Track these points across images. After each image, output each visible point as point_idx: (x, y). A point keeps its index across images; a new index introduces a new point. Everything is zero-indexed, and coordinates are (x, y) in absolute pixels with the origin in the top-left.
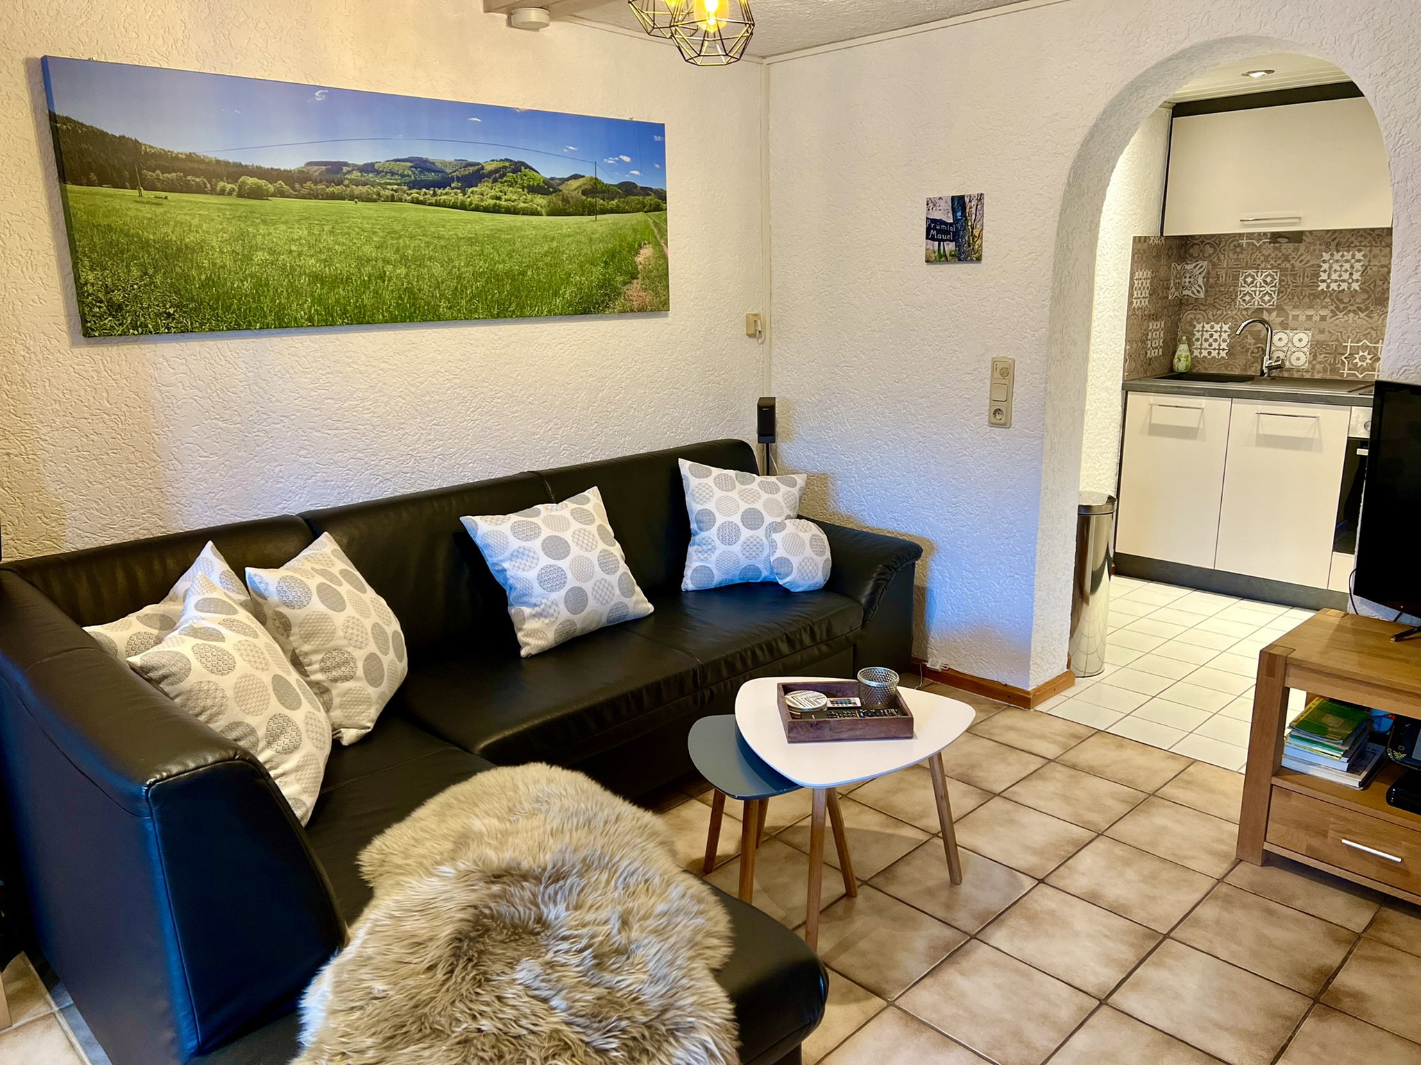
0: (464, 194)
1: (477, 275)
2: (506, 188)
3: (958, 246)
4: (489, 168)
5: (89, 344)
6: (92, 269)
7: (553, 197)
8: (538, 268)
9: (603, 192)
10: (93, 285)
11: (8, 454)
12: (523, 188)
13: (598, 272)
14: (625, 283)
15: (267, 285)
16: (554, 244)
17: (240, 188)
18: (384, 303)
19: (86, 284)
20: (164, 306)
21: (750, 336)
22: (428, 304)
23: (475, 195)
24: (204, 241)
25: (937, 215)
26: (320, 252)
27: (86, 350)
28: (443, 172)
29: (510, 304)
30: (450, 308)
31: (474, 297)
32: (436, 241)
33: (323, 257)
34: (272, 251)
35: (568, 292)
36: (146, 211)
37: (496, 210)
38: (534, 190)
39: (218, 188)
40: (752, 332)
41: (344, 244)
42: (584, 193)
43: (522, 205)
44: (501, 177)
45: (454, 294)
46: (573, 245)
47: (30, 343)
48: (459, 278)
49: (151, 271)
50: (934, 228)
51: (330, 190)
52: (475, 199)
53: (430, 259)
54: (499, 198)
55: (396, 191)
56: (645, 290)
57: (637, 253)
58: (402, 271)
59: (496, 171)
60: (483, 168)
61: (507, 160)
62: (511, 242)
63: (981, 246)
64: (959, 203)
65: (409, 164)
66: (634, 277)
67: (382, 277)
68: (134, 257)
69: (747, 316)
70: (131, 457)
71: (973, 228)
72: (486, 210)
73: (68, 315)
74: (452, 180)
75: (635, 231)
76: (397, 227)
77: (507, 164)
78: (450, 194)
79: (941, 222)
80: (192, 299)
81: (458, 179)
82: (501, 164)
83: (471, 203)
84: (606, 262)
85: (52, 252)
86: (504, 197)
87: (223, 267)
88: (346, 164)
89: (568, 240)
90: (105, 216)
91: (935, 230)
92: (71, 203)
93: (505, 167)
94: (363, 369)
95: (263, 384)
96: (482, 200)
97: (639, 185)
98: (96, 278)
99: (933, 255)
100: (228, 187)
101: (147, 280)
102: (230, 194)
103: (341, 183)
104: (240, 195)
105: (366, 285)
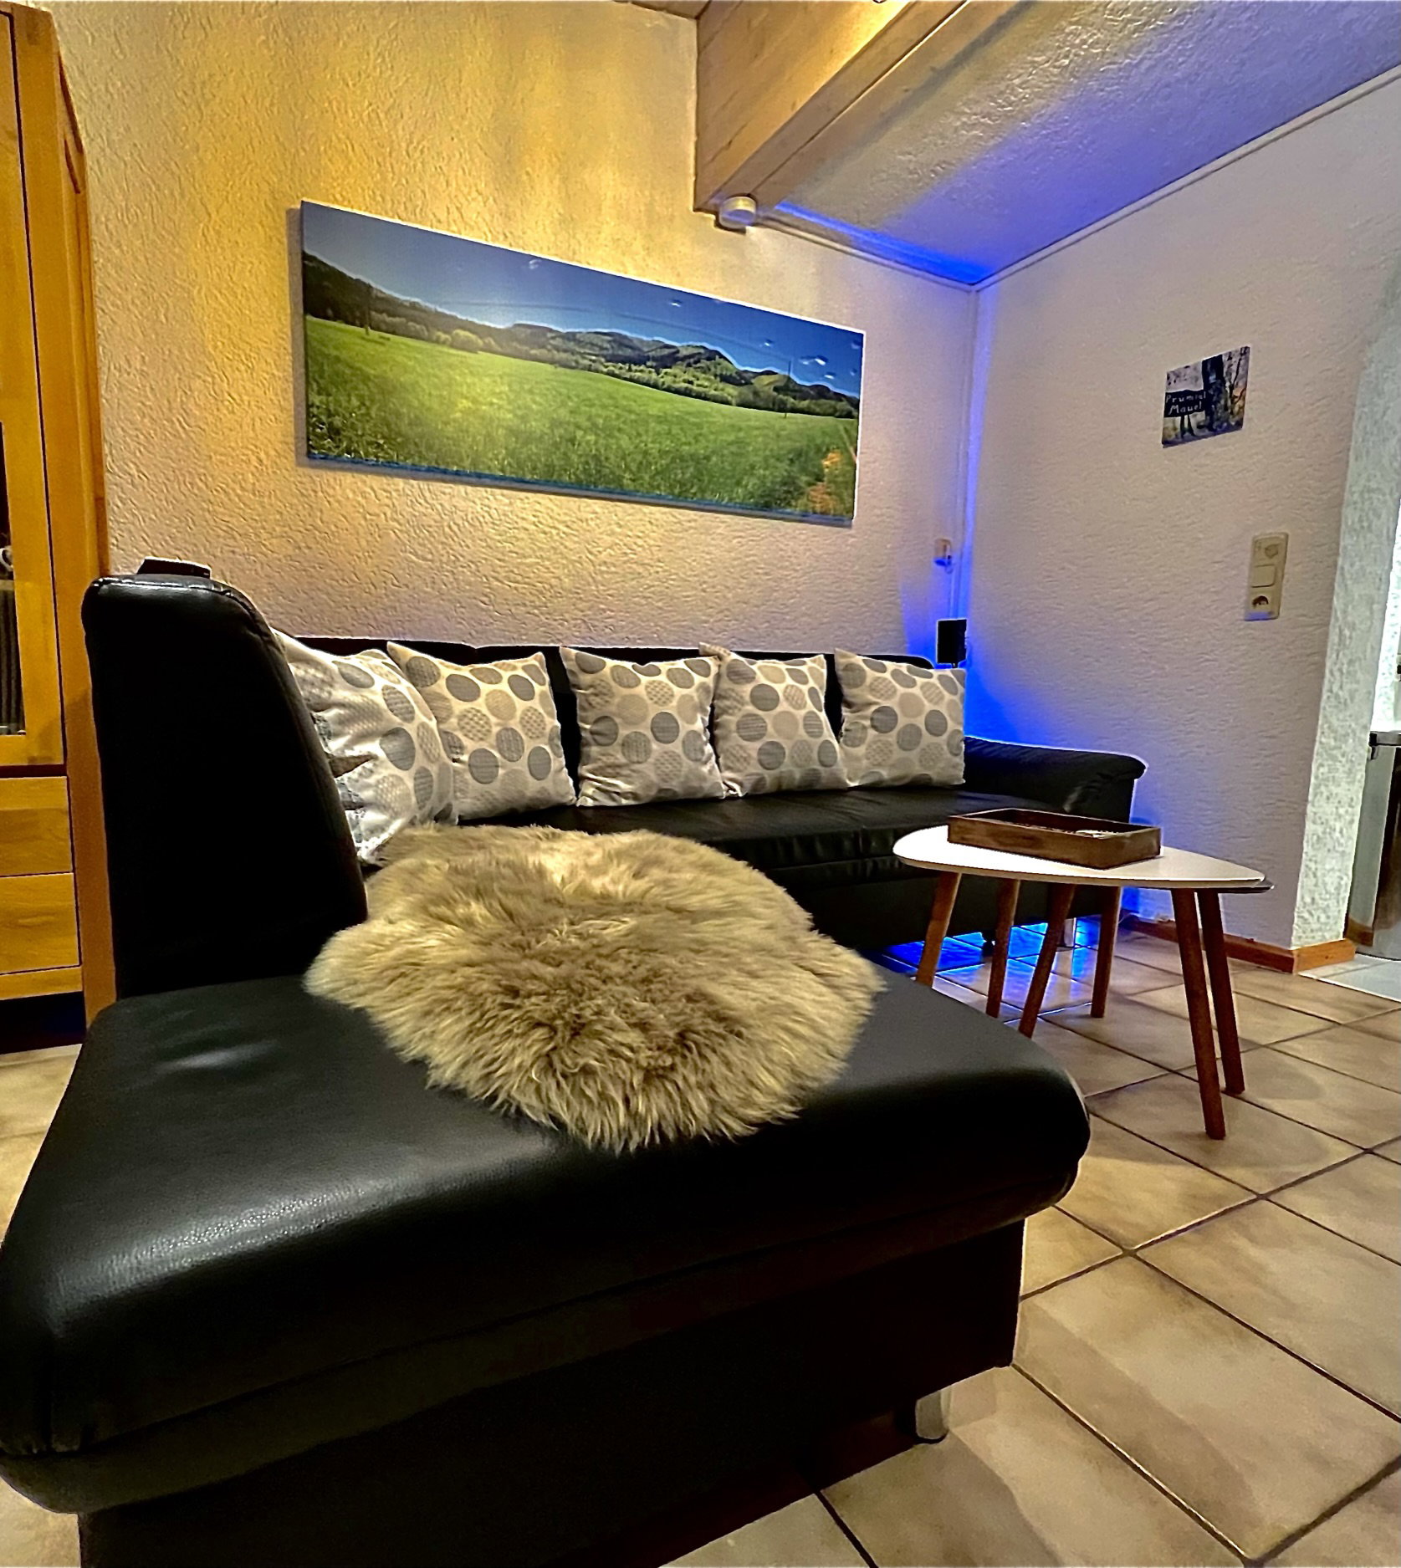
0: (658, 374)
1: (663, 453)
2: (698, 374)
3: (1209, 413)
4: (684, 352)
5: (313, 467)
6: (319, 393)
7: (744, 389)
8: (723, 456)
9: (795, 391)
10: (318, 407)
11: (233, 552)
12: (716, 376)
13: (783, 468)
14: (810, 484)
15: (468, 431)
16: (741, 434)
17: (453, 339)
18: (572, 466)
19: (312, 406)
20: (376, 436)
21: (940, 563)
22: (614, 474)
23: (667, 377)
24: (417, 382)
25: (1180, 387)
26: (519, 408)
27: (307, 470)
28: (639, 350)
29: (693, 486)
30: (633, 480)
31: (658, 473)
32: (626, 414)
33: (521, 413)
34: (475, 401)
35: (751, 483)
36: (370, 348)
37: (687, 393)
38: (725, 379)
39: (434, 337)
40: (940, 557)
41: (541, 404)
42: (776, 389)
43: (713, 392)
44: (696, 363)
45: (639, 469)
46: (760, 439)
47: (262, 455)
48: (646, 453)
49: (368, 403)
50: (1177, 402)
51: (533, 352)
52: (668, 380)
53: (620, 430)
54: (691, 383)
55: (594, 361)
56: (830, 494)
57: (824, 456)
58: (592, 438)
59: (691, 356)
60: (678, 352)
61: (702, 347)
62: (699, 426)
63: (1242, 408)
64: (1214, 366)
65: (609, 338)
66: (819, 478)
67: (572, 441)
68: (356, 388)
69: (937, 542)
71: (1232, 388)
72: (677, 392)
73: (297, 437)
74: (648, 359)
75: (824, 433)
76: (591, 395)
77: (702, 351)
78: (644, 372)
79: (1187, 393)
80: (399, 434)
81: (654, 359)
82: (696, 351)
83: (663, 383)
84: (792, 461)
85: (291, 379)
86: (696, 382)
87: (430, 409)
88: (550, 330)
90: (335, 348)
91: (1177, 404)
92: (309, 333)
93: (700, 354)
94: (547, 529)
95: (455, 528)
96: (675, 382)
97: (832, 390)
98: (321, 402)
99: (1173, 434)
100: (443, 336)
101: (363, 411)
102: (444, 343)
103: (543, 347)
104: (452, 346)
105: (556, 445)
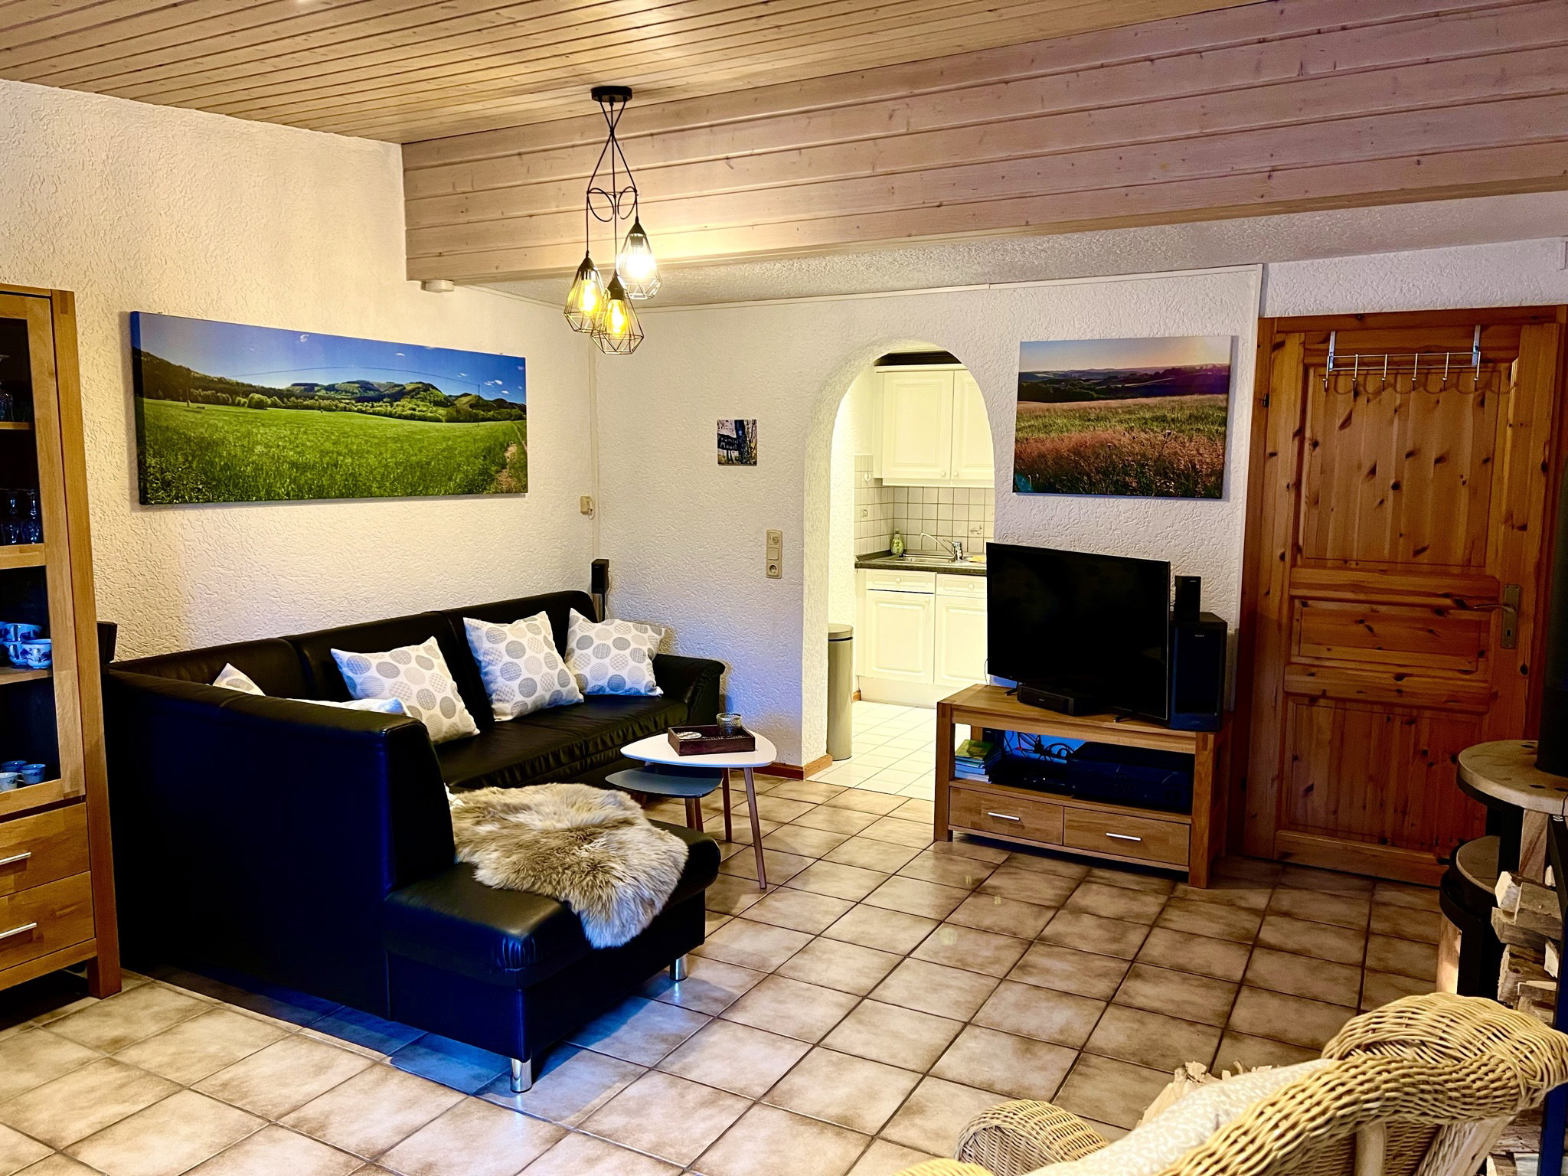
0: (392, 407)
1: (398, 464)
2: (419, 403)
3: (741, 453)
4: (409, 388)
5: (144, 510)
6: (154, 457)
7: (450, 409)
8: (438, 460)
9: (484, 406)
10: (153, 469)
12: (430, 402)
13: (479, 463)
14: (497, 472)
15: (262, 469)
16: (450, 443)
17: (249, 401)
19: (149, 468)
20: (197, 483)
21: (584, 513)
22: (365, 485)
23: (398, 407)
24: (225, 438)
25: (724, 432)
26: (297, 446)
27: (140, 514)
28: (379, 391)
29: (419, 486)
30: (378, 488)
31: (395, 479)
32: (371, 439)
33: (299, 450)
34: (266, 446)
35: (459, 477)
36: (191, 417)
37: (412, 418)
38: (437, 404)
39: (236, 401)
40: (585, 510)
41: (312, 441)
42: (471, 406)
43: (430, 414)
44: (416, 395)
45: (382, 478)
46: (463, 444)
47: (105, 507)
48: (386, 466)
49: (190, 459)
51: (306, 403)
52: (399, 410)
53: (367, 452)
54: (414, 410)
55: (347, 404)
56: (512, 477)
57: (506, 450)
58: (349, 461)
59: (413, 390)
60: (404, 388)
61: (420, 383)
62: (421, 441)
63: (756, 453)
64: (740, 425)
65: (357, 385)
66: (504, 466)
67: (336, 465)
68: (181, 449)
69: (582, 498)
70: (162, 593)
72: (406, 418)
73: (131, 489)
74: (384, 396)
75: (505, 433)
76: (347, 429)
77: (420, 385)
78: (382, 407)
79: (728, 437)
80: (214, 479)
81: (388, 396)
82: (417, 386)
83: (396, 413)
84: (484, 456)
85: (126, 444)
86: (418, 409)
87: (235, 456)
88: (317, 385)
90: (165, 420)
91: (724, 442)
93: (419, 388)
94: (317, 532)
95: (250, 541)
96: (403, 411)
97: (508, 401)
98: (156, 463)
100: (243, 400)
101: (187, 465)
102: (243, 405)
103: (313, 398)
104: (250, 406)
105: (325, 470)
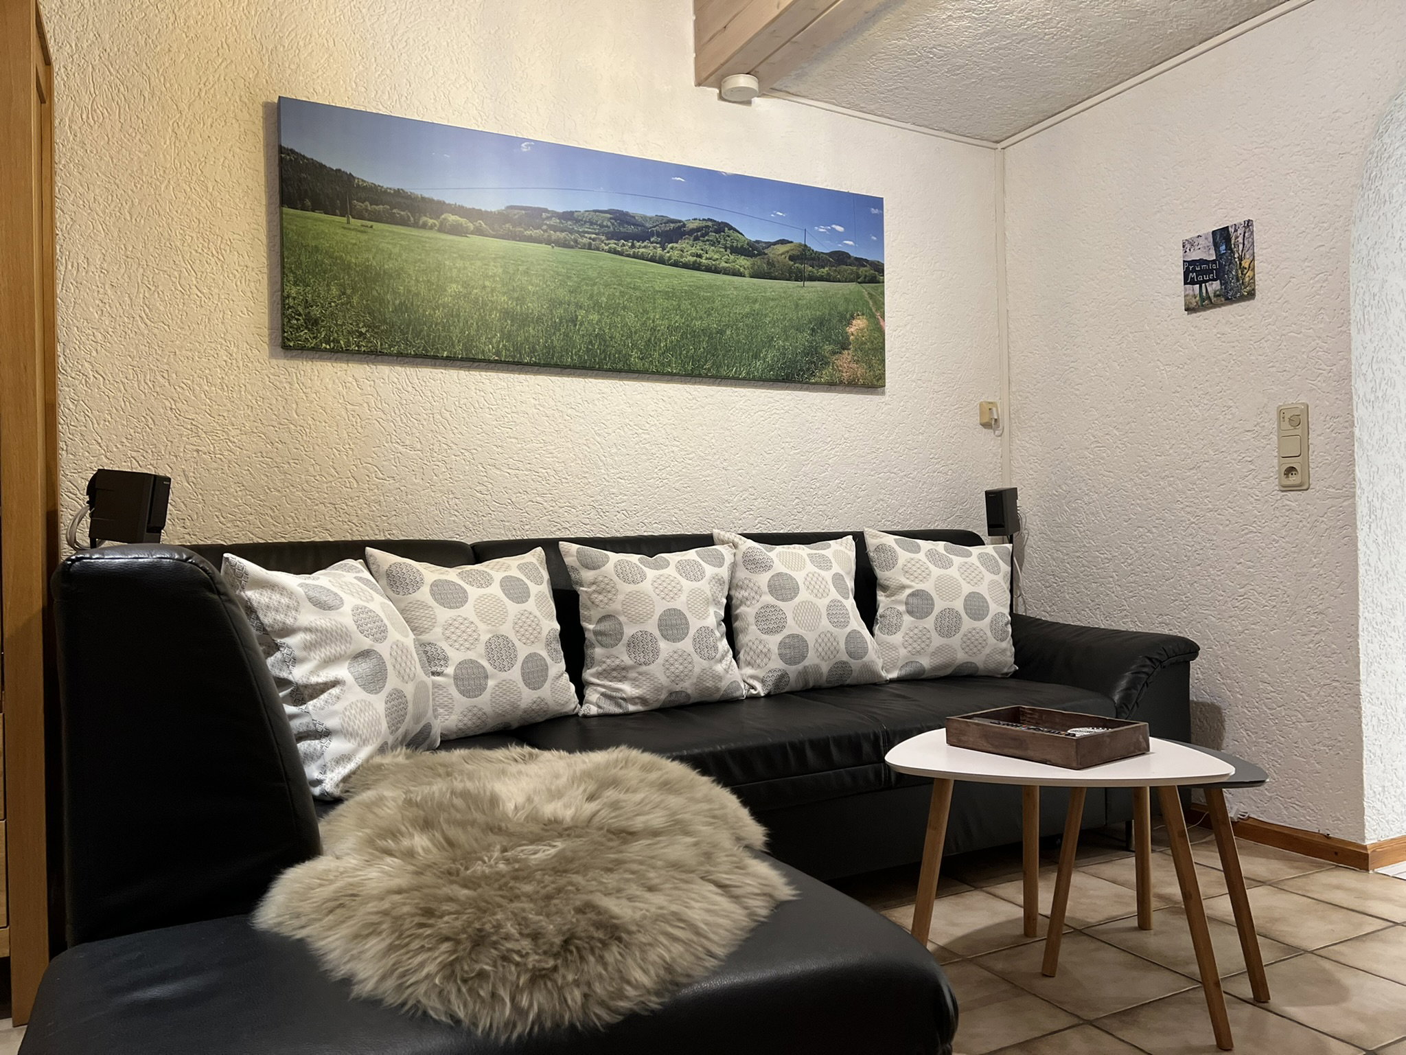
0: (664, 249)
1: (672, 329)
2: (707, 247)
3: (1224, 284)
4: (691, 226)
5: (286, 357)
6: (295, 284)
7: (758, 260)
8: (737, 329)
9: (813, 259)
10: (294, 299)
11: (198, 451)
12: (726, 248)
13: (804, 338)
14: (834, 353)
15: (458, 316)
16: (757, 306)
17: (441, 223)
18: (574, 347)
19: (288, 297)
20: (358, 325)
21: (986, 425)
22: (620, 352)
23: (674, 251)
24: (402, 269)
25: (1195, 256)
26: (514, 290)
27: (282, 362)
28: (643, 226)
29: (706, 361)
30: (641, 361)
31: (667, 350)
32: (631, 292)
33: (516, 295)
34: (466, 285)
35: (770, 355)
36: (352, 237)
37: (696, 267)
38: (736, 251)
39: (421, 222)
40: (986, 420)
41: (537, 285)
42: (792, 258)
43: (723, 264)
44: (703, 236)
45: (647, 346)
46: (778, 309)
47: (233, 349)
48: (654, 329)
49: (349, 292)
50: (1194, 270)
51: (528, 233)
52: (675, 255)
53: (624, 308)
54: (700, 256)
55: (594, 240)
56: (857, 362)
57: (849, 324)
58: (595, 317)
59: (698, 229)
60: (684, 225)
61: (709, 220)
62: (711, 300)
63: (1253, 278)
64: (1222, 237)
65: (609, 216)
66: (844, 346)
67: (574, 321)
68: (335, 277)
69: (981, 404)
70: (311, 469)
71: (1241, 259)
72: (686, 266)
73: (271, 328)
74: (652, 234)
75: (847, 300)
76: (592, 273)
77: (710, 224)
78: (648, 248)
79: (1202, 262)
80: (385, 322)
81: (658, 235)
82: (704, 224)
83: (670, 258)
84: (813, 330)
85: (265, 270)
86: (705, 256)
87: (417, 295)
88: (546, 210)
89: (772, 303)
90: (314, 238)
91: (1194, 272)
92: (285, 224)
93: (707, 227)
94: (549, 412)
95: (447, 415)
96: (682, 257)
97: (854, 254)
98: (298, 293)
99: (1194, 301)
100: (431, 221)
101: (344, 299)
102: (431, 228)
103: (539, 227)
104: (440, 230)
105: (556, 327)
